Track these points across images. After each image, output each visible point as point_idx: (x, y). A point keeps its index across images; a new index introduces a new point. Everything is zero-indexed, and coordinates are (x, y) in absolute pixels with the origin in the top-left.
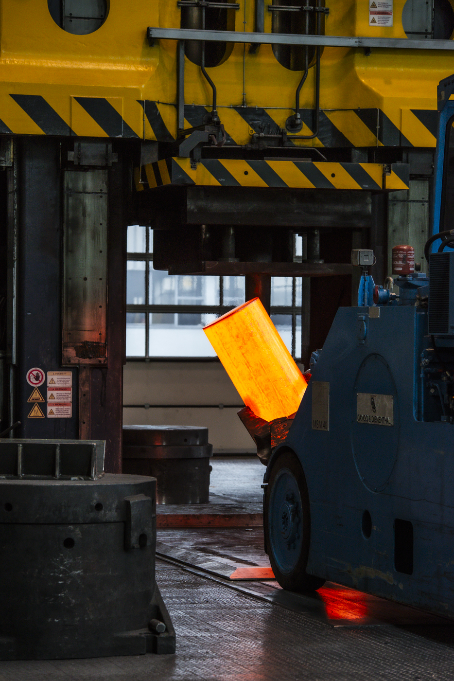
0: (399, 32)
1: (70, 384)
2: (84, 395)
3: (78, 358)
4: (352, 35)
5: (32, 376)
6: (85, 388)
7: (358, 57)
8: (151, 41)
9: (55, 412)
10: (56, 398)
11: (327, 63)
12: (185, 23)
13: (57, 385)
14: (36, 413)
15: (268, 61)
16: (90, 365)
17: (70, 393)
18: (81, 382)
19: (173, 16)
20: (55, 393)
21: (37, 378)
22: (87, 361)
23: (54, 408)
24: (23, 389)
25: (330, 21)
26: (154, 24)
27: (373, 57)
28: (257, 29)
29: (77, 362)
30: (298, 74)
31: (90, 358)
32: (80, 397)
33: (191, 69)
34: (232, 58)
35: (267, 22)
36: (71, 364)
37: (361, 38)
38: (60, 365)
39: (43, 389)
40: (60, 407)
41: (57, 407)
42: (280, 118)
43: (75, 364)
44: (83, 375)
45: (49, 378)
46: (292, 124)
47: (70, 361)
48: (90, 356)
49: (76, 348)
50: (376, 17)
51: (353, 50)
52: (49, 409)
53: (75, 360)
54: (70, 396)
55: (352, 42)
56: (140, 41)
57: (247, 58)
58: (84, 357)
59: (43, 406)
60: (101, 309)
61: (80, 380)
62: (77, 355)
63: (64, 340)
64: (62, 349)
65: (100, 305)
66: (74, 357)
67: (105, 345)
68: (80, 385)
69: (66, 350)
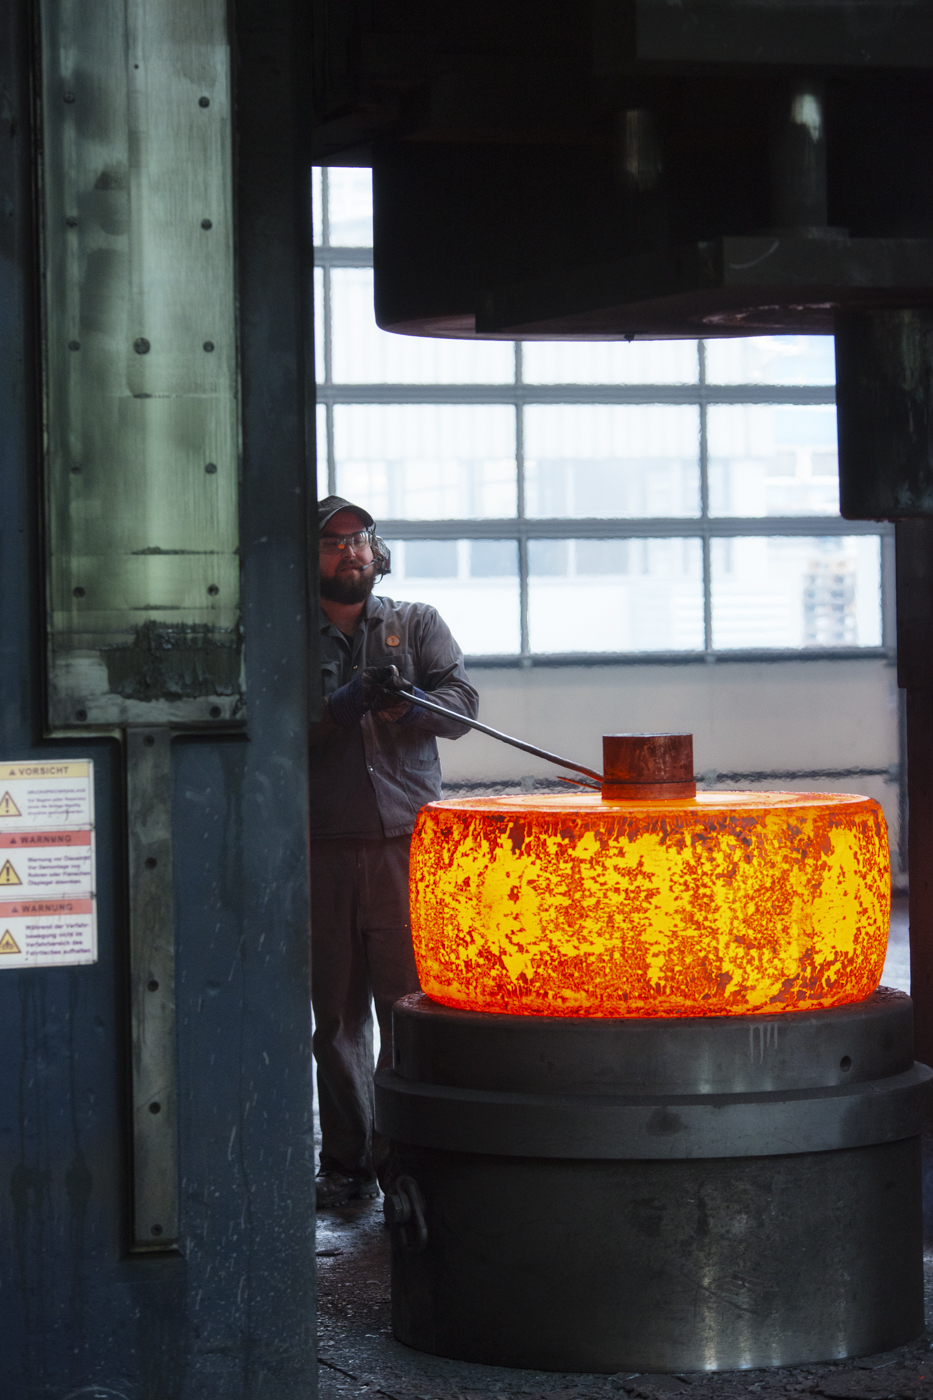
1: (84, 815)
2: (151, 863)
3: (119, 699)
6: (152, 832)
9: (22, 942)
10: (25, 879)
13: (29, 823)
16: (174, 726)
17: (85, 853)
18: (134, 807)
20: (21, 858)
22: (156, 712)
23: (18, 926)
29: (112, 714)
31: (172, 697)
32: (132, 871)
36: (88, 727)
38: (39, 734)
40: (43, 920)
41: (30, 920)
43: (107, 726)
44: (143, 775)
47: (82, 714)
48: (174, 688)
49: (110, 657)
53: (107, 708)
54: (90, 866)
58: (145, 693)
60: (214, 476)
61: (130, 796)
62: (116, 684)
63: (58, 619)
64: (50, 661)
65: (208, 462)
66: (104, 694)
67: (234, 637)
68: (131, 817)
69: (68, 666)
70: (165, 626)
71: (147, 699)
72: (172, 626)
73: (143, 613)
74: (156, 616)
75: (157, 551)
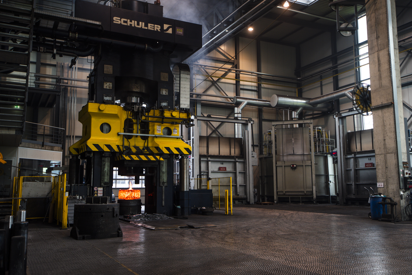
0: (162, 134)
1: (102, 190)
4: (154, 134)
5: (95, 189)
6: (105, 191)
7: (155, 138)
8: (118, 135)
11: (149, 139)
12: (124, 132)
13: (100, 190)
14: (96, 195)
15: (139, 139)
17: (102, 191)
19: (123, 130)
20: (99, 192)
21: (96, 189)
22: (106, 186)
23: (99, 194)
24: (93, 191)
25: (150, 132)
26: (119, 132)
27: (157, 138)
28: (137, 133)
30: (144, 141)
33: (125, 140)
34: (133, 138)
35: (139, 132)
37: (155, 135)
38: (100, 187)
39: (97, 191)
42: (141, 148)
44: (105, 188)
45: (98, 189)
46: (143, 149)
49: (104, 183)
50: (158, 131)
51: (154, 137)
52: (98, 194)
53: (103, 185)
55: (154, 136)
56: (116, 135)
57: (136, 138)
58: (105, 185)
59: (97, 194)
64: (101, 183)
75: (106, 179)
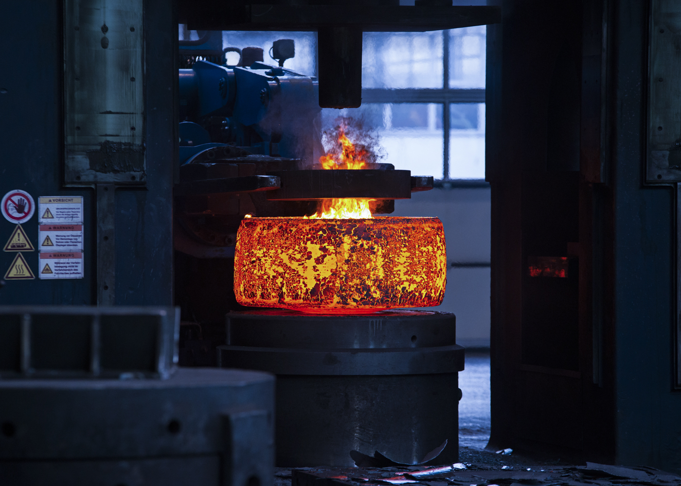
1: (80, 218)
2: (106, 238)
3: (94, 172)
5: (10, 205)
6: (106, 226)
9: (53, 269)
10: (55, 243)
13: (56, 221)
14: (19, 270)
16: (116, 183)
17: (79, 234)
18: (99, 215)
20: (53, 234)
21: (20, 208)
22: (110, 177)
23: (52, 262)
29: (91, 178)
31: (115, 172)
32: (98, 241)
36: (81, 183)
38: (61, 185)
39: (32, 228)
40: (62, 260)
41: (56, 260)
43: (89, 183)
44: (103, 203)
45: (43, 208)
47: (79, 178)
48: (116, 168)
49: (91, 155)
52: (43, 263)
53: (89, 175)
54: (81, 239)
58: (104, 169)
59: (32, 259)
60: (134, 82)
61: (98, 212)
62: (92, 166)
63: (69, 139)
64: (66, 156)
65: (131, 77)
66: (87, 170)
67: (141, 148)
68: (98, 219)
69: (73, 158)
70: (113, 143)
71: (105, 172)
72: (115, 143)
73: (104, 137)
74: (110, 139)
75: (110, 113)
